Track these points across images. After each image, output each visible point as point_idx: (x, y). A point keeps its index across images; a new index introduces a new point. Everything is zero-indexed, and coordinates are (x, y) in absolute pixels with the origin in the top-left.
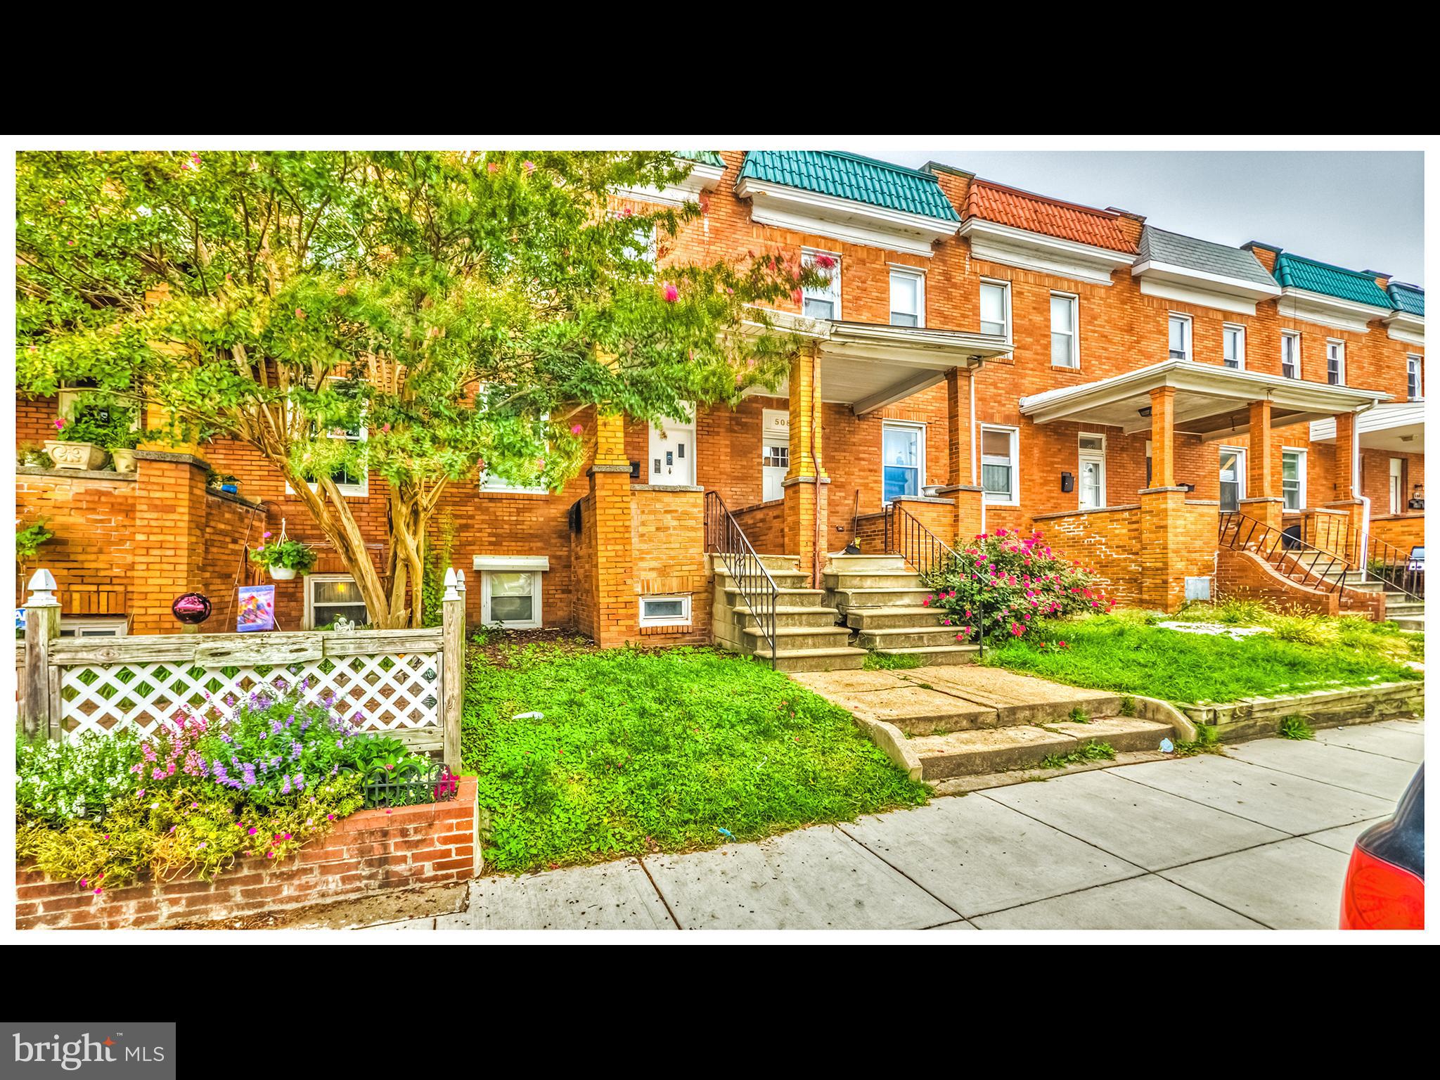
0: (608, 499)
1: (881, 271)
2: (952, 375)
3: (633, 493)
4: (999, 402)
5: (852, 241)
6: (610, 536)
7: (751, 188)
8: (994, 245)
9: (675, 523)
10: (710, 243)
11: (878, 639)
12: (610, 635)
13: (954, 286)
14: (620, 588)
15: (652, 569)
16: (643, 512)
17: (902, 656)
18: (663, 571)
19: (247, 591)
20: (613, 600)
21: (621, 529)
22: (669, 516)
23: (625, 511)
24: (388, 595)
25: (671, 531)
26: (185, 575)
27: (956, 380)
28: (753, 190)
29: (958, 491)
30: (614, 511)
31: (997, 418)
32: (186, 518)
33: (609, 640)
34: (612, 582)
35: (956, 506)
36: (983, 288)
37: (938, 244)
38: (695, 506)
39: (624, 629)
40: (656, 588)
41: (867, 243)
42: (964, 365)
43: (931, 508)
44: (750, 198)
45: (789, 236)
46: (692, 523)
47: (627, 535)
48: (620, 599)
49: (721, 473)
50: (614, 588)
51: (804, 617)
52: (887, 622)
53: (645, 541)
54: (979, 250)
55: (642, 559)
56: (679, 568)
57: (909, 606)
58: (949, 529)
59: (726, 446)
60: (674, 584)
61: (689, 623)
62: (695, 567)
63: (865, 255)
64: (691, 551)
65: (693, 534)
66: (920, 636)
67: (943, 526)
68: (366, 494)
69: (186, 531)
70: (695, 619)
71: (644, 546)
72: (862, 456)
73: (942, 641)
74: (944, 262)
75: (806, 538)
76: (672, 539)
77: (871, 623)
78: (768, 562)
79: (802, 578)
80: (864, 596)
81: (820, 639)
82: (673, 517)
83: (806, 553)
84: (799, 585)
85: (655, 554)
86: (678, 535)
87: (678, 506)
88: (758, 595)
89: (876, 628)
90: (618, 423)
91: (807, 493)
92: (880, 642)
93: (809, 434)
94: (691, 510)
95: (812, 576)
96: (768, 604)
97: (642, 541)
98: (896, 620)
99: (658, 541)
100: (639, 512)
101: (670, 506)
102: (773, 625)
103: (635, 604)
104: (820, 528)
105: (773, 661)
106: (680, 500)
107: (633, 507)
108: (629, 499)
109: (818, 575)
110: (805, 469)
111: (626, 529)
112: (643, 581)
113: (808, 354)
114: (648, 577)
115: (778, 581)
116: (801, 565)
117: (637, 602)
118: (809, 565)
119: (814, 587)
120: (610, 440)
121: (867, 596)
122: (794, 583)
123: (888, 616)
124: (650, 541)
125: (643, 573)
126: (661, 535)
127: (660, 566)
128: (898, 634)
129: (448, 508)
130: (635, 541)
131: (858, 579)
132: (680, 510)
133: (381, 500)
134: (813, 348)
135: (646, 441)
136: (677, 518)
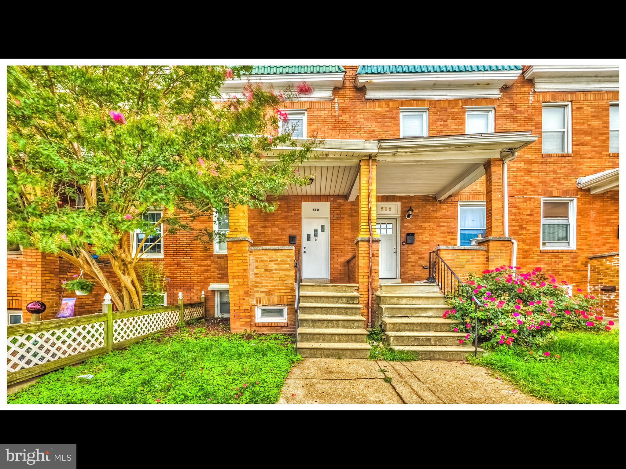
0: (234, 255)
1: (459, 113)
2: (488, 165)
3: (251, 251)
4: (559, 183)
5: (436, 98)
6: (235, 274)
7: (362, 80)
8: (556, 80)
9: (276, 267)
10: (339, 116)
11: (391, 339)
12: (237, 327)
13: (520, 112)
14: (241, 301)
15: (261, 292)
16: (257, 261)
17: (402, 352)
18: (269, 293)
19: (66, 300)
20: (238, 308)
21: (242, 271)
22: (272, 263)
23: (244, 261)
24: (123, 303)
25: (274, 271)
26: (40, 293)
27: (490, 167)
28: (364, 81)
29: (488, 241)
30: (238, 261)
31: (556, 193)
32: (40, 269)
33: (234, 329)
34: (237, 299)
35: (487, 251)
36: (544, 110)
37: (505, 88)
38: (288, 257)
39: (244, 323)
40: (265, 301)
41: (448, 97)
42: (498, 156)
43: (466, 252)
44: (364, 86)
45: (391, 103)
46: (287, 266)
47: (245, 274)
48: (241, 308)
49: (345, 239)
50: (238, 302)
51: (340, 323)
52: (406, 327)
53: (258, 277)
54: (541, 86)
55: (256, 286)
56: (278, 291)
57: (432, 317)
58: (482, 266)
59: (348, 224)
60: (276, 300)
61: (286, 321)
62: (288, 291)
63: (446, 105)
64: (286, 282)
65: (287, 273)
66: (428, 339)
67: (477, 264)
68: (163, 257)
69: (40, 275)
70: (289, 319)
71: (258, 280)
72: (442, 224)
73: (447, 342)
74: (511, 99)
75: (363, 274)
76: (274, 275)
77: (393, 328)
78: (336, 288)
79: (354, 298)
80: (395, 310)
81: (344, 337)
82: (275, 264)
83: (363, 283)
84: (351, 302)
85: (264, 284)
86: (278, 273)
87: (278, 257)
88: (315, 308)
89: (397, 331)
90: (241, 215)
91: (364, 247)
92: (393, 341)
93: (367, 212)
94: (286, 259)
95: (367, 296)
96: (322, 313)
97: (256, 277)
98: (414, 326)
99: (266, 277)
100: (254, 261)
101: (273, 258)
102: (318, 327)
103: (251, 310)
104: (373, 268)
105: (297, 350)
106: (279, 254)
107: (251, 259)
108: (247, 255)
109: (370, 296)
110: (364, 233)
111: (245, 270)
112: (257, 298)
113: (366, 164)
114: (260, 296)
115: (336, 300)
116: (360, 290)
117: (254, 309)
118: (366, 290)
119: (368, 303)
120: (236, 224)
121: (397, 310)
122: (348, 301)
123: (407, 324)
124: (261, 276)
125: (256, 294)
126: (268, 273)
127: (267, 290)
128: (408, 337)
129: (199, 262)
130: (251, 277)
131: (396, 299)
132: (279, 260)
133: (169, 259)
134: (369, 159)
135: (300, 225)
136: (278, 264)
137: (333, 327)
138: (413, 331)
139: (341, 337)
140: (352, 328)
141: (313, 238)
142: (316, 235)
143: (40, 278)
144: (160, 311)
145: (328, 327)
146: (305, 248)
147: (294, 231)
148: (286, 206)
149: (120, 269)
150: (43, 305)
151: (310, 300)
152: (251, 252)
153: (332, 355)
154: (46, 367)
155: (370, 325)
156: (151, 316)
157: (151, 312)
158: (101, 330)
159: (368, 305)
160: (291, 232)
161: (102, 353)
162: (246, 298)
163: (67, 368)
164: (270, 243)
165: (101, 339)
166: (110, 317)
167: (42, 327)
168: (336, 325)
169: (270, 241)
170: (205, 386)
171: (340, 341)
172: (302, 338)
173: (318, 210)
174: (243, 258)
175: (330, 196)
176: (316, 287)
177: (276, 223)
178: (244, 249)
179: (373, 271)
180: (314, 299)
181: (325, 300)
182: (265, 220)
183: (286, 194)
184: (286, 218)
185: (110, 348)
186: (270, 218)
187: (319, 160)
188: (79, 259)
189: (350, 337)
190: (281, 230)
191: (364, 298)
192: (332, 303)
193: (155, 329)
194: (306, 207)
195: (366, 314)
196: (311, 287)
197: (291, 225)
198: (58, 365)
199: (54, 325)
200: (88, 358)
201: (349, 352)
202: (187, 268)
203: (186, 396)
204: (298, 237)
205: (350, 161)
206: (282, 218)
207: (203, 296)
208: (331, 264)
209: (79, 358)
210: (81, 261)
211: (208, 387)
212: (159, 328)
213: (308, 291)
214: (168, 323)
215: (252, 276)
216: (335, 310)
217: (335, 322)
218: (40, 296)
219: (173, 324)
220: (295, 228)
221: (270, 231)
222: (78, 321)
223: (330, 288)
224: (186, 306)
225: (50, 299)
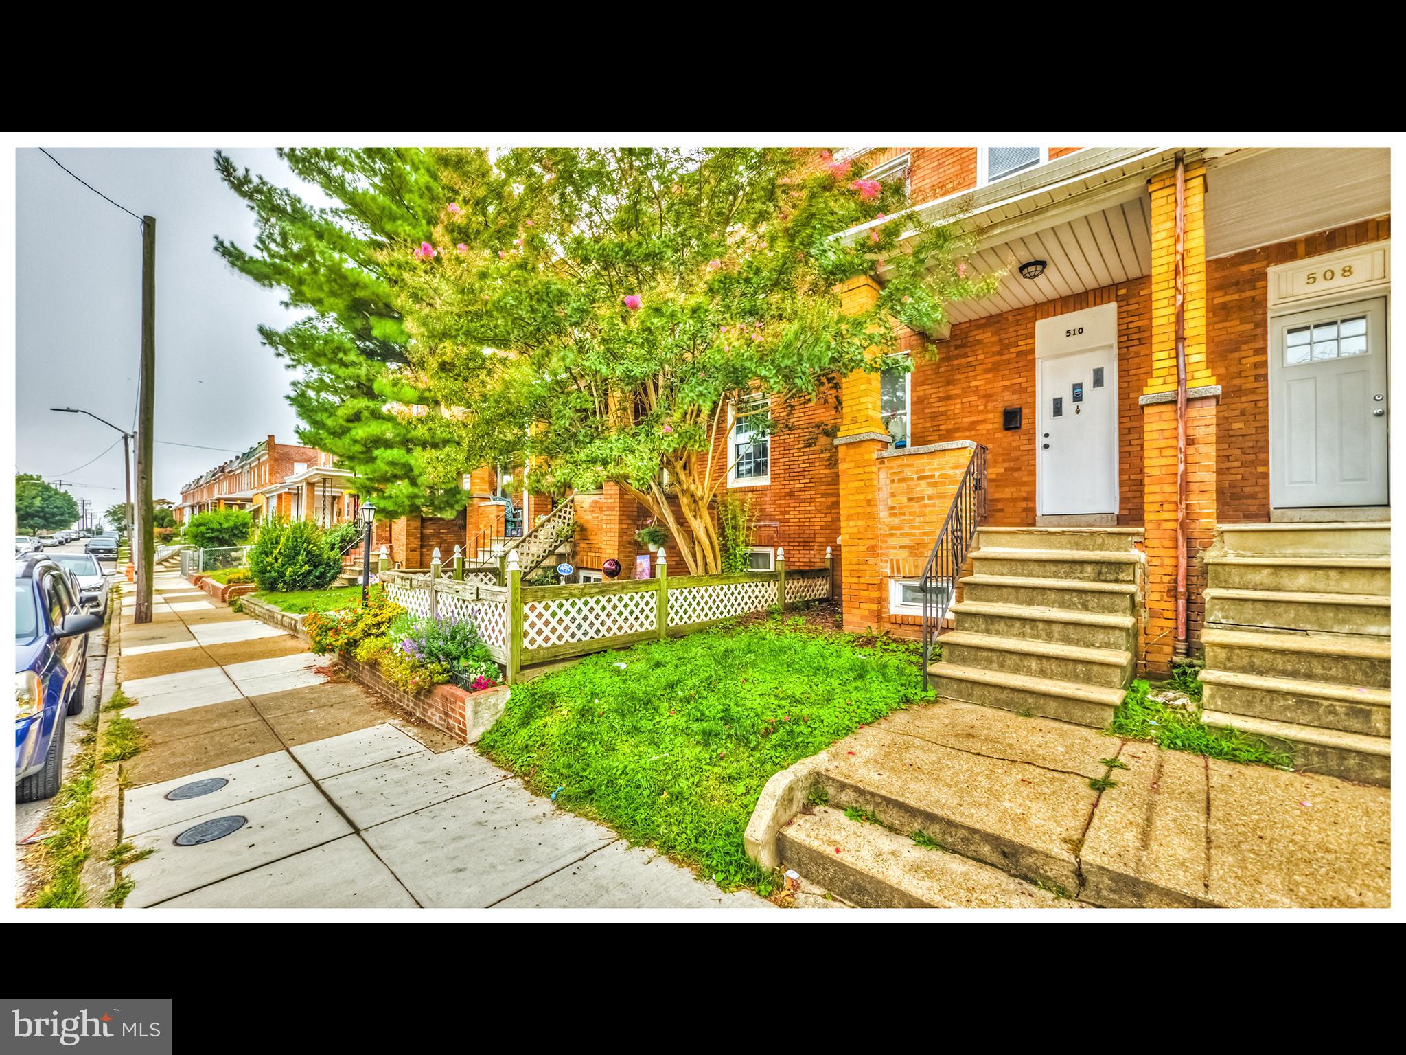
0: (851, 472)
3: (881, 461)
6: (852, 511)
9: (930, 491)
12: (855, 619)
14: (862, 567)
15: (902, 547)
16: (893, 481)
18: (915, 550)
20: (857, 580)
21: (864, 503)
22: (923, 483)
23: (868, 483)
24: (696, 564)
25: (926, 501)
26: (616, 548)
30: (857, 484)
32: (618, 513)
33: (849, 623)
34: (855, 561)
38: (956, 467)
39: (867, 613)
40: (907, 568)
47: (869, 510)
48: (862, 580)
50: (856, 567)
53: (894, 515)
55: (891, 535)
68: (769, 483)
69: (618, 522)
71: (896, 521)
75: (1158, 498)
76: (928, 510)
77: (1229, 659)
78: (1075, 538)
79: (1119, 565)
80: (1249, 605)
81: (1055, 665)
82: (929, 484)
83: (1159, 524)
84: (1112, 577)
85: (906, 530)
86: (934, 505)
87: (935, 469)
88: (1000, 587)
89: (1244, 670)
90: (863, 387)
91: (1161, 420)
92: (1212, 697)
93: (1173, 319)
94: (951, 472)
95: (1169, 562)
96: (1018, 602)
97: (891, 515)
98: (1315, 662)
99: (911, 514)
100: (888, 482)
101: (923, 471)
102: (998, 633)
103: (881, 586)
104: (1191, 478)
105: (928, 679)
106: (937, 461)
107: (883, 478)
108: (874, 469)
109: (1183, 561)
110: (1161, 381)
111: (869, 502)
112: (892, 560)
113: (1168, 183)
114: (898, 557)
115: (1066, 568)
116: (1147, 543)
117: (886, 585)
118: (1168, 543)
119: (1176, 581)
120: (855, 408)
121: (1258, 606)
122: (1100, 573)
123: (1282, 652)
124: (901, 514)
125: (892, 551)
126: (915, 507)
127: (911, 544)
128: (1270, 691)
129: (823, 487)
130: (881, 515)
131: (1265, 572)
132: (937, 474)
133: (778, 486)
134: (1176, 168)
135: (1032, 379)
136: (935, 485)
137: (1036, 637)
138: (1309, 676)
139: (1046, 664)
140: (1092, 645)
141: (1068, 406)
142: (1078, 397)
143: (617, 526)
144: (741, 580)
145: (1023, 635)
146: (1047, 435)
147: (1016, 397)
148: (996, 338)
149: (690, 509)
150: (617, 564)
151: (998, 567)
152: (882, 463)
153: (1008, 704)
154: (588, 645)
155: (1182, 647)
156: (725, 588)
157: (725, 581)
158: (652, 603)
159: (1176, 588)
160: (1010, 399)
161: (651, 638)
162: (871, 561)
163: (609, 651)
164: (957, 435)
165: (652, 617)
166: (664, 584)
167: (586, 591)
168: (1043, 634)
169: (957, 430)
170: (732, 705)
171: (1042, 674)
172: (951, 653)
173: (1081, 331)
174: (865, 477)
175: (1116, 286)
176: (1021, 537)
177: (973, 384)
178: (867, 457)
179: (1194, 487)
180: (1008, 565)
181: (1036, 568)
182: (948, 383)
183: (995, 311)
184: (995, 368)
185: (663, 633)
186: (958, 377)
187: (1029, 221)
188: (649, 497)
189: (1071, 666)
190: (983, 400)
191: (1162, 566)
192: (1055, 576)
193: (732, 612)
194: (1047, 330)
195: (1170, 615)
196: (1008, 537)
197: (1008, 383)
198: (601, 645)
199: (597, 590)
200: (634, 642)
201: (1052, 705)
202: (804, 501)
203: (703, 714)
204: (1025, 411)
205: (1116, 192)
206: (987, 371)
207: (828, 556)
208: (1121, 473)
209: (624, 640)
210: (650, 499)
211: (736, 709)
212: (739, 611)
213: (1001, 545)
214: (756, 603)
215: (883, 514)
216: (1053, 596)
217: (1041, 626)
218: (616, 552)
219: (766, 606)
220: (1020, 390)
221: (958, 406)
222: (623, 588)
223: (1058, 538)
224: (790, 574)
225: (628, 557)
